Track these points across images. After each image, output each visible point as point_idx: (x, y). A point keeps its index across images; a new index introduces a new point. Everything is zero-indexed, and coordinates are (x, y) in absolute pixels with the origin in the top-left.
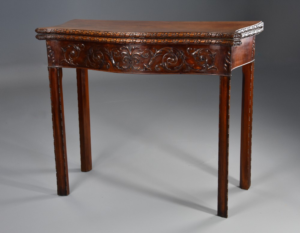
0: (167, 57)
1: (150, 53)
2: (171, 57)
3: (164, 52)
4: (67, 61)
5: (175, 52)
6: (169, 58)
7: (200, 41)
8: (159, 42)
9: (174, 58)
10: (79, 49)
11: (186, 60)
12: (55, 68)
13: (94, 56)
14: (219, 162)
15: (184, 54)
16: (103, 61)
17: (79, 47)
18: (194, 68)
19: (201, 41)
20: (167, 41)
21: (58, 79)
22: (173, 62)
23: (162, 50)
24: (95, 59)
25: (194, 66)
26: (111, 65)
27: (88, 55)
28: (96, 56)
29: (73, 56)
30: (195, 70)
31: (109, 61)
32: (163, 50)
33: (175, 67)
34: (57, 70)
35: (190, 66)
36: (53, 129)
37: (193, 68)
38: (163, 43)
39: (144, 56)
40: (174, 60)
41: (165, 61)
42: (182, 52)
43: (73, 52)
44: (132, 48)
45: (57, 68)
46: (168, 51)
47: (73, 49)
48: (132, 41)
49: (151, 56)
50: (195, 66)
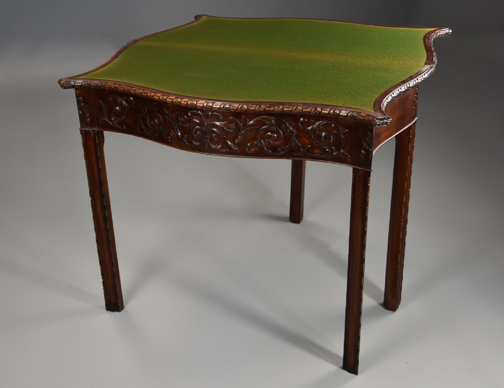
0: (266, 131)
1: (237, 125)
2: (273, 132)
3: (260, 124)
4: (108, 121)
5: (279, 124)
6: (269, 133)
7: (320, 110)
8: (252, 110)
9: (277, 133)
10: (126, 105)
11: (298, 136)
12: (91, 131)
13: (148, 119)
14: (347, 295)
15: (293, 127)
16: (163, 128)
17: (126, 101)
18: (311, 151)
19: (323, 111)
20: (265, 109)
21: (96, 149)
22: (276, 140)
23: (257, 121)
24: (151, 124)
25: (311, 147)
26: (175, 136)
27: (140, 115)
28: (152, 119)
29: (117, 114)
30: (312, 154)
31: (173, 132)
32: (259, 121)
33: (279, 148)
34: (94, 134)
35: (303, 147)
36: (94, 220)
37: (308, 151)
38: (258, 111)
39: (227, 128)
40: (277, 136)
41: (263, 137)
42: (290, 124)
43: (118, 108)
44: (208, 115)
45: (94, 131)
46: (268, 122)
47: (117, 104)
48: (207, 105)
49: (238, 129)
50: (313, 147)
